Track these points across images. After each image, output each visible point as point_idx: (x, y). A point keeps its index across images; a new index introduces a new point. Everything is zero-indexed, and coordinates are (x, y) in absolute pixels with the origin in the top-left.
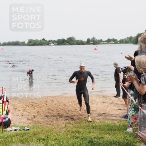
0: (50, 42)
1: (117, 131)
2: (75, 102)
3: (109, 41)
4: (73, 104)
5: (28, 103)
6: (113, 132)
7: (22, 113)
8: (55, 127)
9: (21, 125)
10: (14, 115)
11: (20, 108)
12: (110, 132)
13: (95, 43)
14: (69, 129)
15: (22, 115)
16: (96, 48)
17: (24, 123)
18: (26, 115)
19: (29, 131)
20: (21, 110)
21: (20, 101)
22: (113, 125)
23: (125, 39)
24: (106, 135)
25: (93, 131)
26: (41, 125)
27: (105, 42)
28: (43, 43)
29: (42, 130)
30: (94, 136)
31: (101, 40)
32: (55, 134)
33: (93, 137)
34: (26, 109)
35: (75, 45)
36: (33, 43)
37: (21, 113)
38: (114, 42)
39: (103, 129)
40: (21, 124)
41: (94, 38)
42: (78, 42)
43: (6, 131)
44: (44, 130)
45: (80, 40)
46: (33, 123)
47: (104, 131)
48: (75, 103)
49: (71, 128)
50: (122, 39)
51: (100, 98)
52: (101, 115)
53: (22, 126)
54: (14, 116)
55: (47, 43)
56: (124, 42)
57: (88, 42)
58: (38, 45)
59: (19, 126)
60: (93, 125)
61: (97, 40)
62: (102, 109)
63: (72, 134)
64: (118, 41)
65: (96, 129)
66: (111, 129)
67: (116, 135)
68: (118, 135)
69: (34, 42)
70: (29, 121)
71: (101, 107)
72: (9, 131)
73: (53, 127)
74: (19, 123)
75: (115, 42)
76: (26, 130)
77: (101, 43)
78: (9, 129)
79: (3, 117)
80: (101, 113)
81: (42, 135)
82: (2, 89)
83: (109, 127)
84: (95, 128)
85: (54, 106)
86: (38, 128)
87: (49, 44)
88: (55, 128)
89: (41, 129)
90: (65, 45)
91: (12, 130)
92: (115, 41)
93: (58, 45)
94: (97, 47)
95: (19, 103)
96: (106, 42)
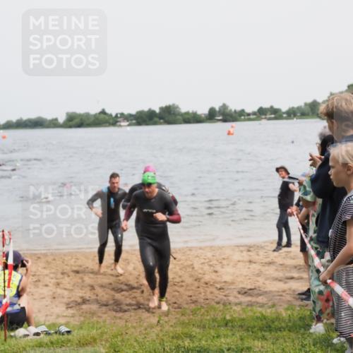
0: (120, 117)
1: (285, 330)
2: (181, 262)
3: (261, 113)
4: (178, 268)
5: (66, 267)
6: (273, 333)
7: (54, 293)
8: (135, 324)
9: (50, 322)
10: (35, 297)
11: (47, 280)
12: (266, 334)
13: (228, 118)
14: (167, 328)
15: (54, 298)
16: (232, 131)
17: (58, 316)
18: (63, 297)
19: (70, 337)
20: (50, 285)
21: (48, 262)
22: (274, 316)
23: (301, 107)
24: (256, 342)
25: (225, 333)
26: (100, 320)
27: (252, 117)
28: (103, 120)
29: (102, 334)
30: (228, 344)
31: (243, 111)
32: (132, 341)
33: (225, 347)
34: (64, 282)
35: (181, 123)
36: (77, 121)
37: (51, 293)
38: (273, 116)
39: (249, 327)
40: (52, 320)
41: (224, 107)
42: (187, 116)
43: (15, 336)
44: (106, 333)
45: (191, 111)
46: (80, 316)
47: (252, 332)
48: (182, 264)
49: (172, 326)
50: (293, 108)
51: (242, 251)
52: (245, 293)
53: (54, 325)
54: (34, 299)
55: (111, 121)
56: (299, 114)
57: (212, 116)
58: (89, 125)
59: (47, 323)
60: (225, 318)
61: (233, 110)
62: (248, 277)
63: (175, 341)
64: (284, 113)
65: (232, 326)
66: (270, 327)
67: (281, 341)
68: (285, 342)
69: (81, 119)
70: (71, 311)
71: (245, 274)
72: (20, 337)
73: (127, 324)
74: (47, 315)
75: (277, 115)
76: (63, 334)
77: (243, 117)
78: (21, 332)
79: (6, 302)
80: (244, 288)
81: (102, 345)
82: (3, 235)
83: (264, 322)
84: (230, 324)
85: (131, 274)
86: (93, 327)
87: (118, 122)
88: (134, 328)
89: (100, 331)
90: (155, 123)
91: (28, 335)
92: (275, 114)
93: (139, 124)
94: (232, 127)
95: (45, 268)
96: (254, 117)
